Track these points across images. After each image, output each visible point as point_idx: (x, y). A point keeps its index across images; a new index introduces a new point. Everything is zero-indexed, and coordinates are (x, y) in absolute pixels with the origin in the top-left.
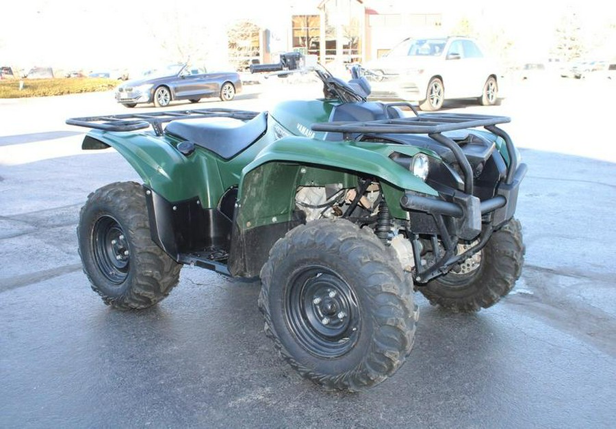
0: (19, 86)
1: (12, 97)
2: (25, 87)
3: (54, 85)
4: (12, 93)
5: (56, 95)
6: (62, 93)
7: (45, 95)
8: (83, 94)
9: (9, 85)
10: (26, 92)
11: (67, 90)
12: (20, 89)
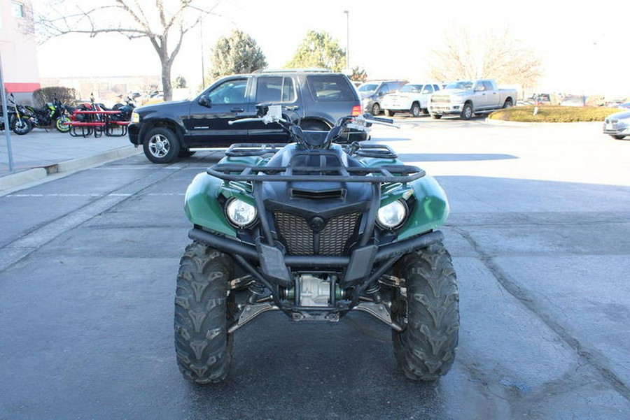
0: (533, 112)
1: (525, 121)
2: (539, 113)
3: (567, 113)
4: (526, 118)
5: (565, 122)
6: (571, 121)
7: (555, 121)
8: (592, 123)
9: (526, 110)
10: (539, 117)
11: (577, 118)
12: (534, 114)
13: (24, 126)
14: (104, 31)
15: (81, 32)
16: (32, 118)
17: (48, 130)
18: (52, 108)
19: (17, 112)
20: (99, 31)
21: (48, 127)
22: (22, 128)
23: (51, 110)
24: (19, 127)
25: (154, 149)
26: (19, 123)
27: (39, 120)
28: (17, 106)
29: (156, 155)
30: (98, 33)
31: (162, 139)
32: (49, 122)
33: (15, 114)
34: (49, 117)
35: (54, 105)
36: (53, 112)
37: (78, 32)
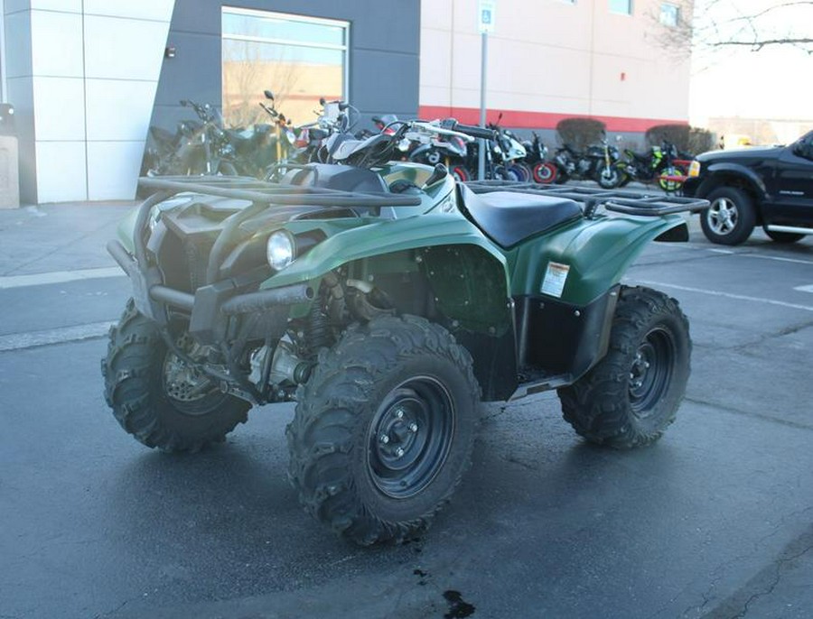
13: (612, 176)
14: (775, 41)
15: (738, 43)
16: (630, 167)
17: (649, 186)
18: (658, 154)
19: (607, 156)
20: (766, 42)
21: (649, 181)
22: (609, 179)
23: (656, 157)
24: (606, 178)
25: (715, 221)
26: (607, 172)
27: (639, 171)
28: (609, 148)
29: (717, 230)
30: (765, 46)
31: (729, 206)
32: (650, 174)
33: (604, 159)
34: (652, 168)
35: (662, 150)
36: (658, 161)
37: (734, 43)
